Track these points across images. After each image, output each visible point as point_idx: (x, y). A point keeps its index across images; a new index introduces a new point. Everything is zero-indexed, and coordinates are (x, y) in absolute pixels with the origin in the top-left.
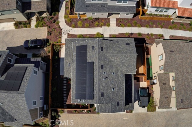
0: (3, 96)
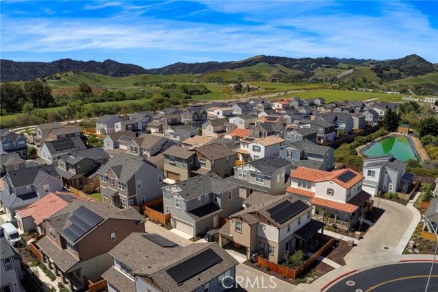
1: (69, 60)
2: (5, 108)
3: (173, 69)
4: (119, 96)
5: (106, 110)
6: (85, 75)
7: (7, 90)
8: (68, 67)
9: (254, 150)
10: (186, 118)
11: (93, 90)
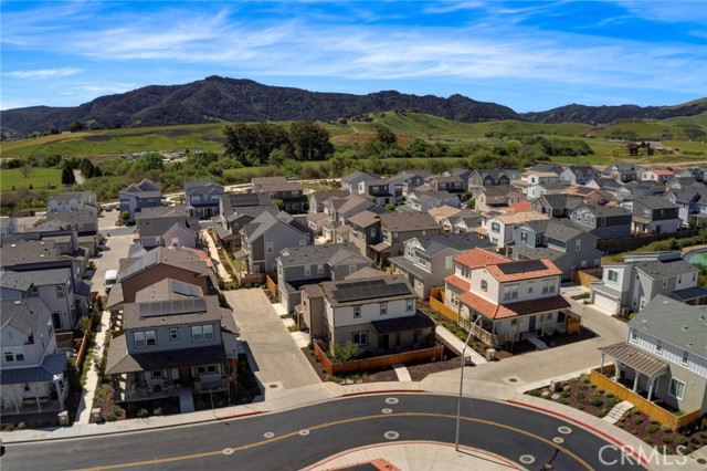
1: (394, 93)
2: (258, 156)
3: (562, 114)
4: (437, 150)
5: (390, 167)
6: (413, 117)
7: (262, 132)
8: (393, 104)
9: (493, 229)
10: (475, 183)
11: (399, 139)
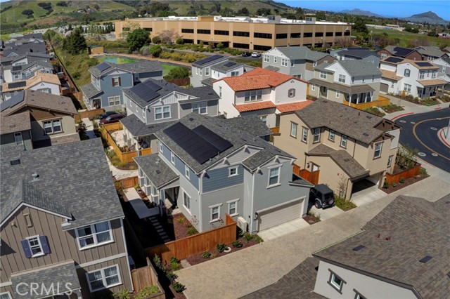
0: (45, 153)
